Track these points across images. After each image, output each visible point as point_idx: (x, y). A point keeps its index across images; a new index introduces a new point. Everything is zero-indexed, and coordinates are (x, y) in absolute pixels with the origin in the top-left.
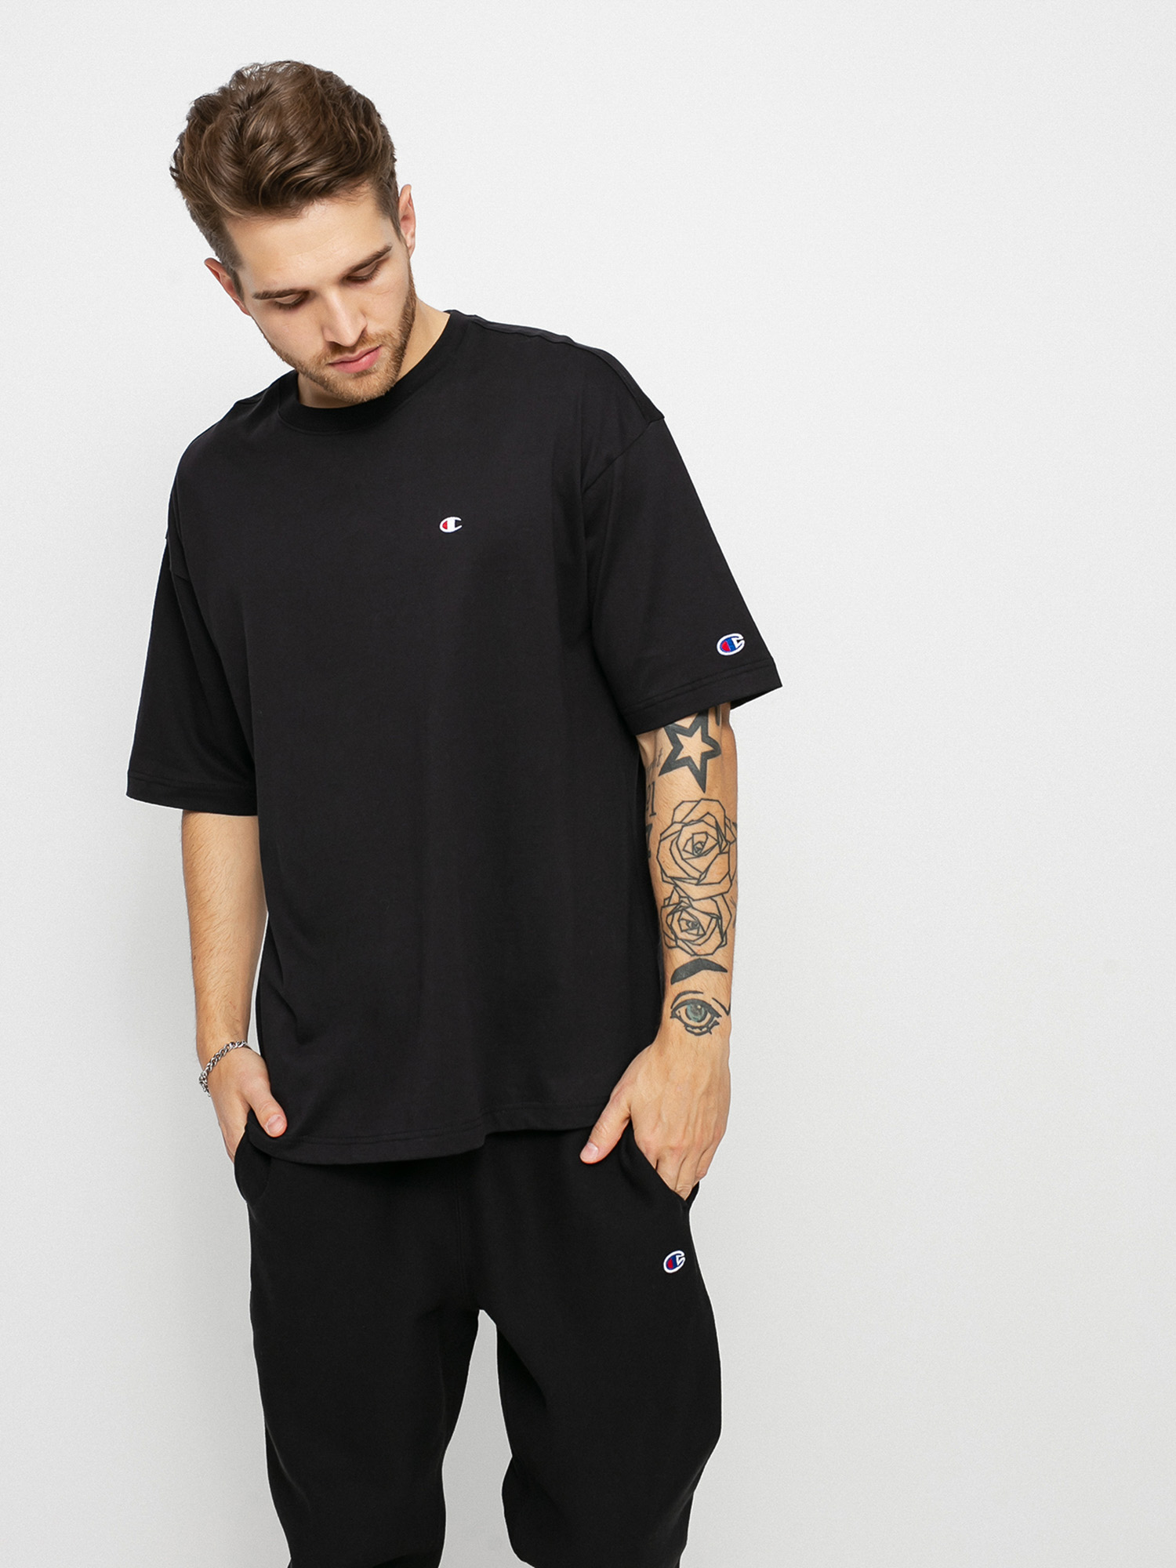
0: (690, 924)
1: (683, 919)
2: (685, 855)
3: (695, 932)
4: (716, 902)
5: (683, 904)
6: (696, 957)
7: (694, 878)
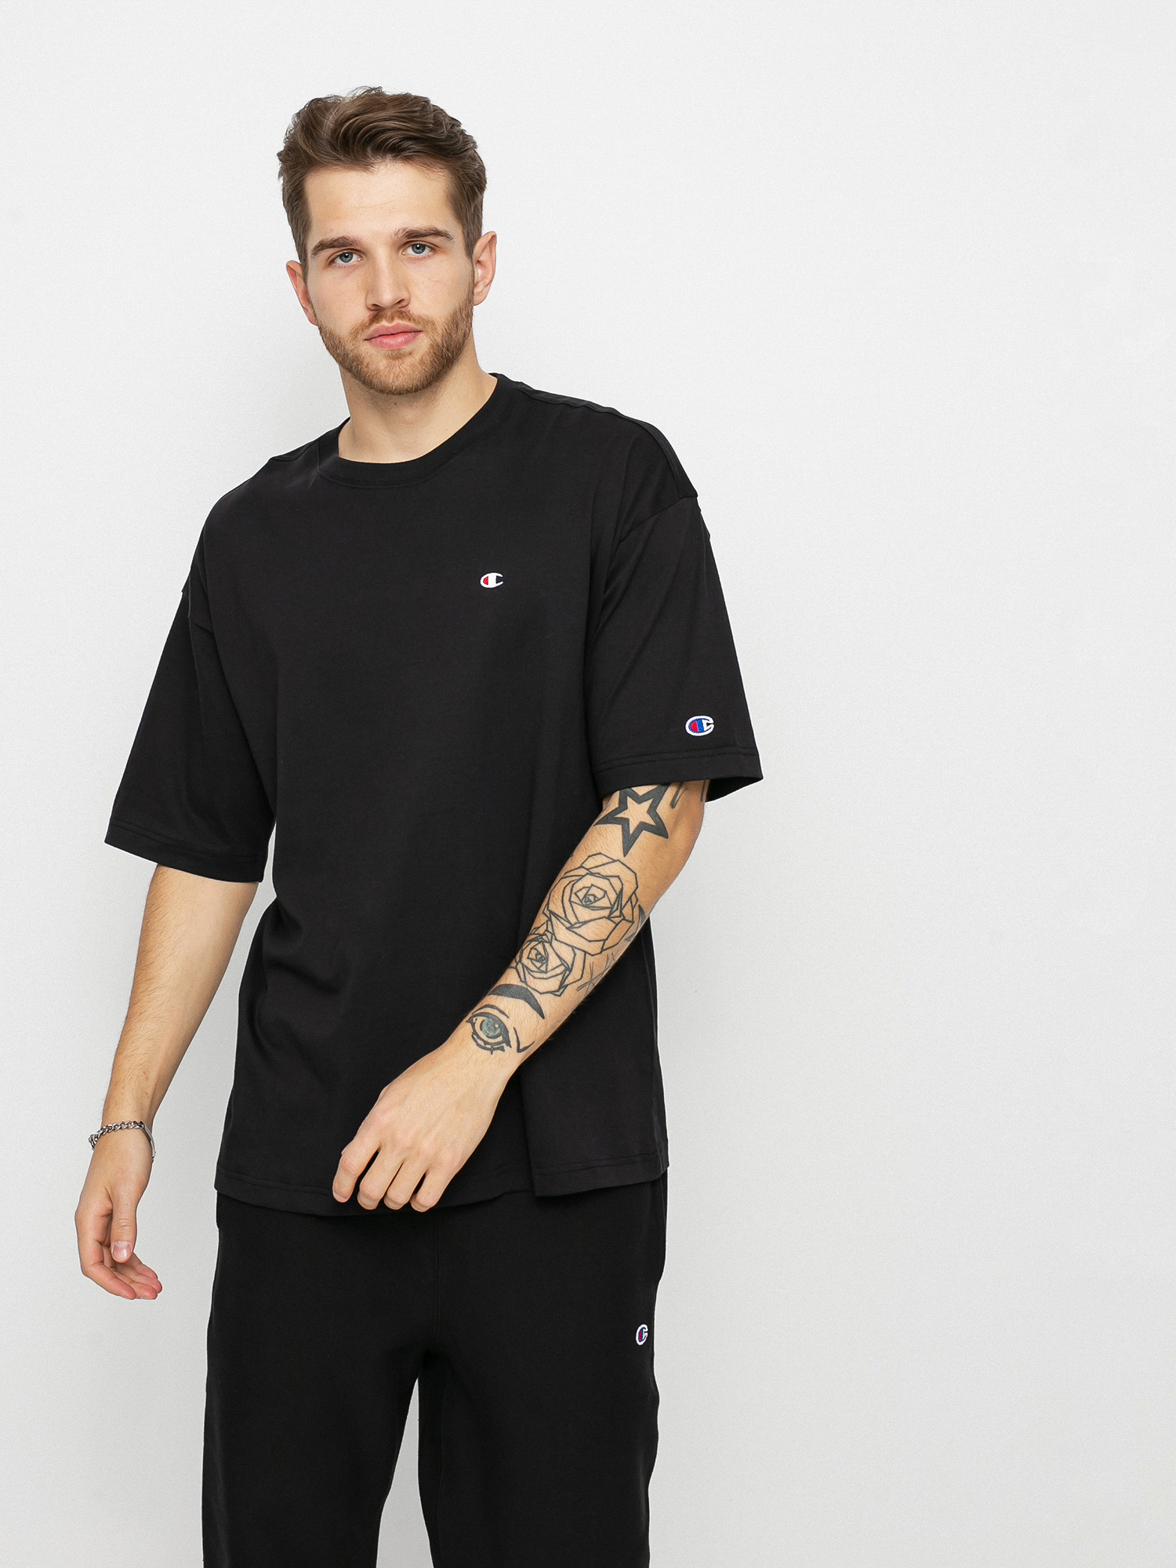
0: (539, 956)
1: (536, 949)
2: (574, 899)
3: (538, 965)
4: (575, 955)
5: (544, 937)
6: (524, 985)
7: (569, 922)
